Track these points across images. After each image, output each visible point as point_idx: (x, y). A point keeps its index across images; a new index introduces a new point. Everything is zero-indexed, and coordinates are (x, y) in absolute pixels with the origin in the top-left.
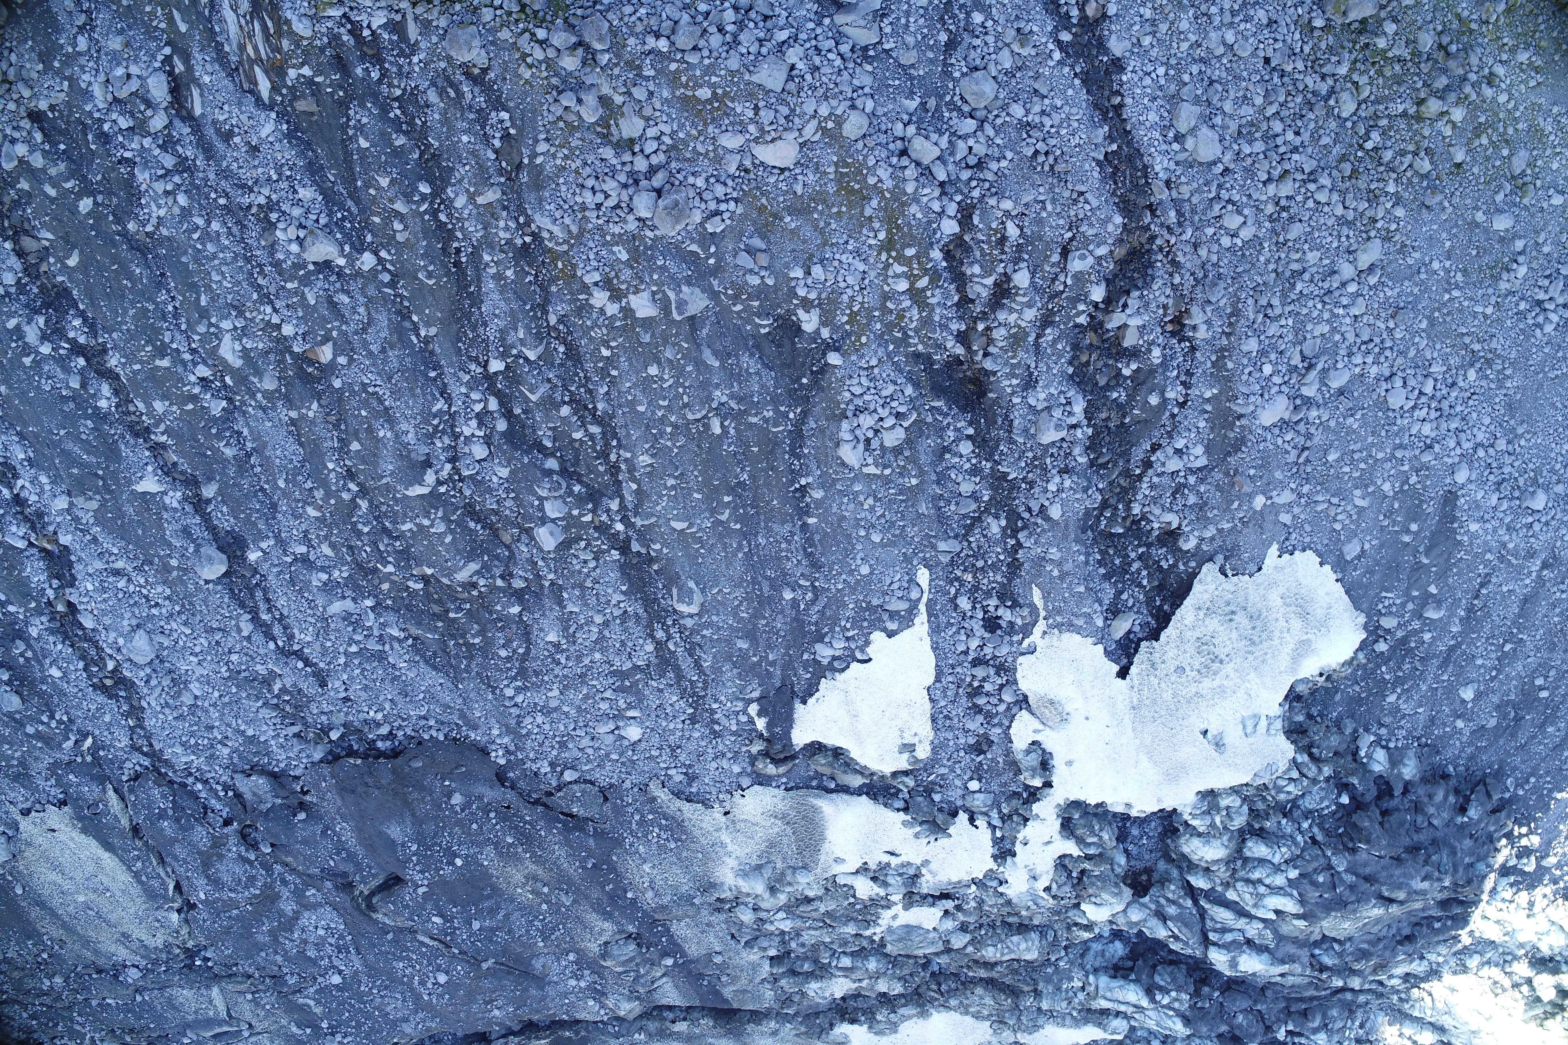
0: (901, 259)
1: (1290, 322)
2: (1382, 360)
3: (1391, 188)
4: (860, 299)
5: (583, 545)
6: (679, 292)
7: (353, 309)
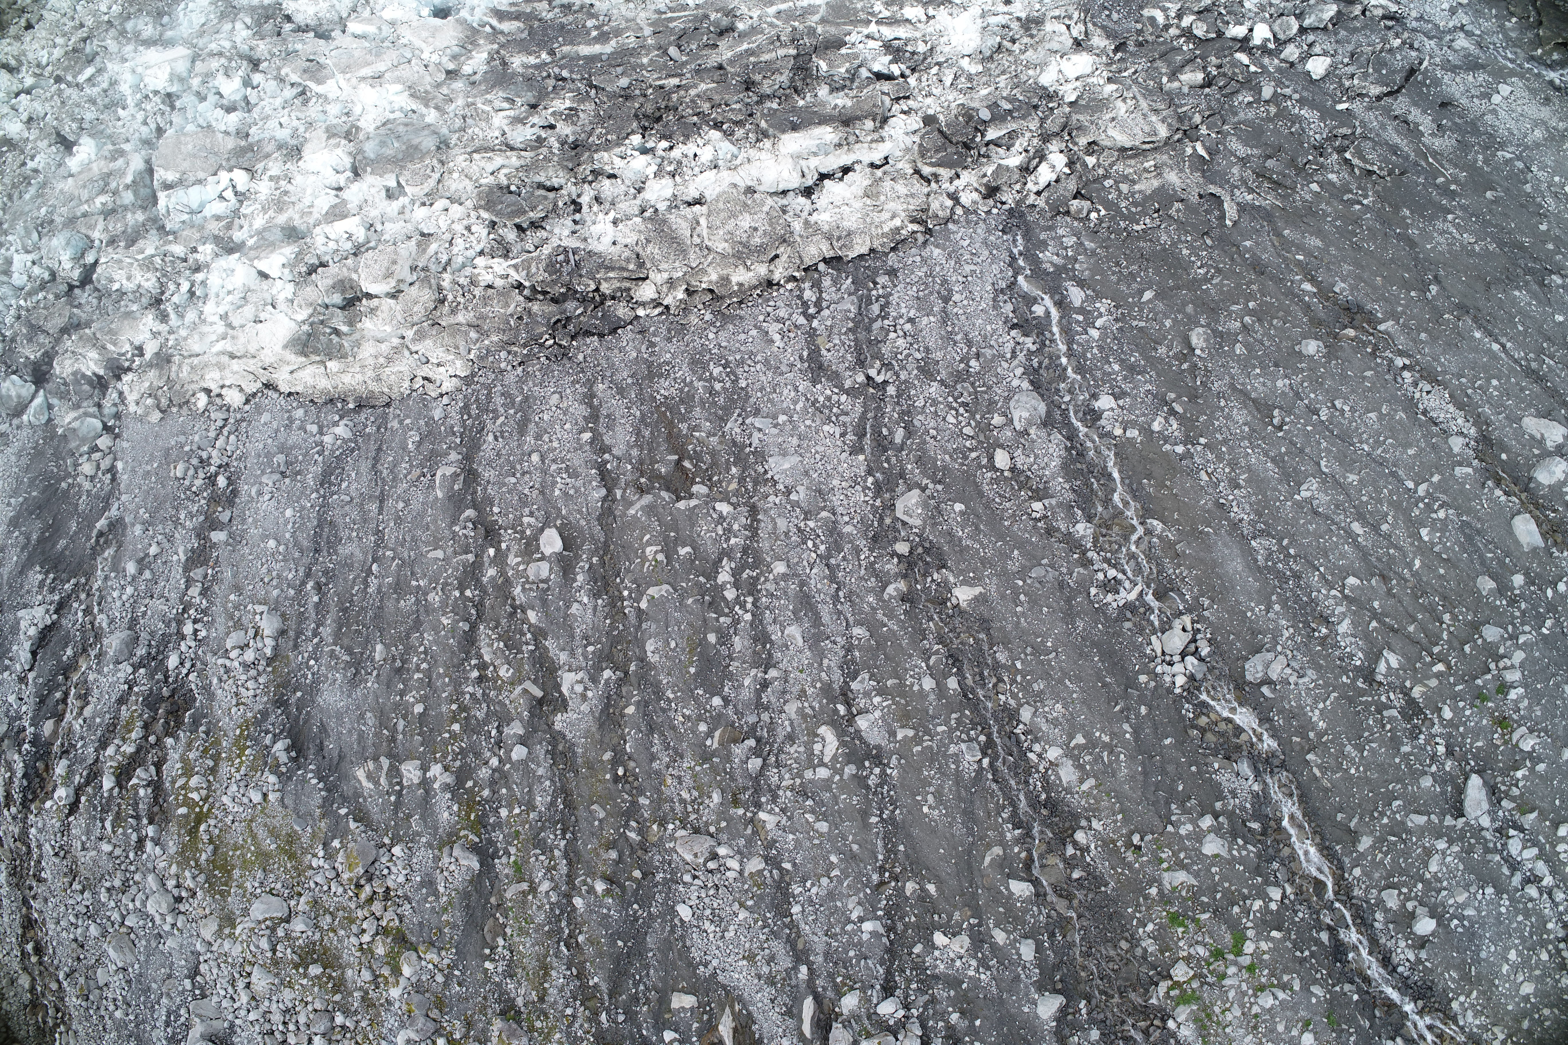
0: (192, 805)
4: (233, 770)
5: (528, 532)
6: (377, 783)
7: (680, 783)
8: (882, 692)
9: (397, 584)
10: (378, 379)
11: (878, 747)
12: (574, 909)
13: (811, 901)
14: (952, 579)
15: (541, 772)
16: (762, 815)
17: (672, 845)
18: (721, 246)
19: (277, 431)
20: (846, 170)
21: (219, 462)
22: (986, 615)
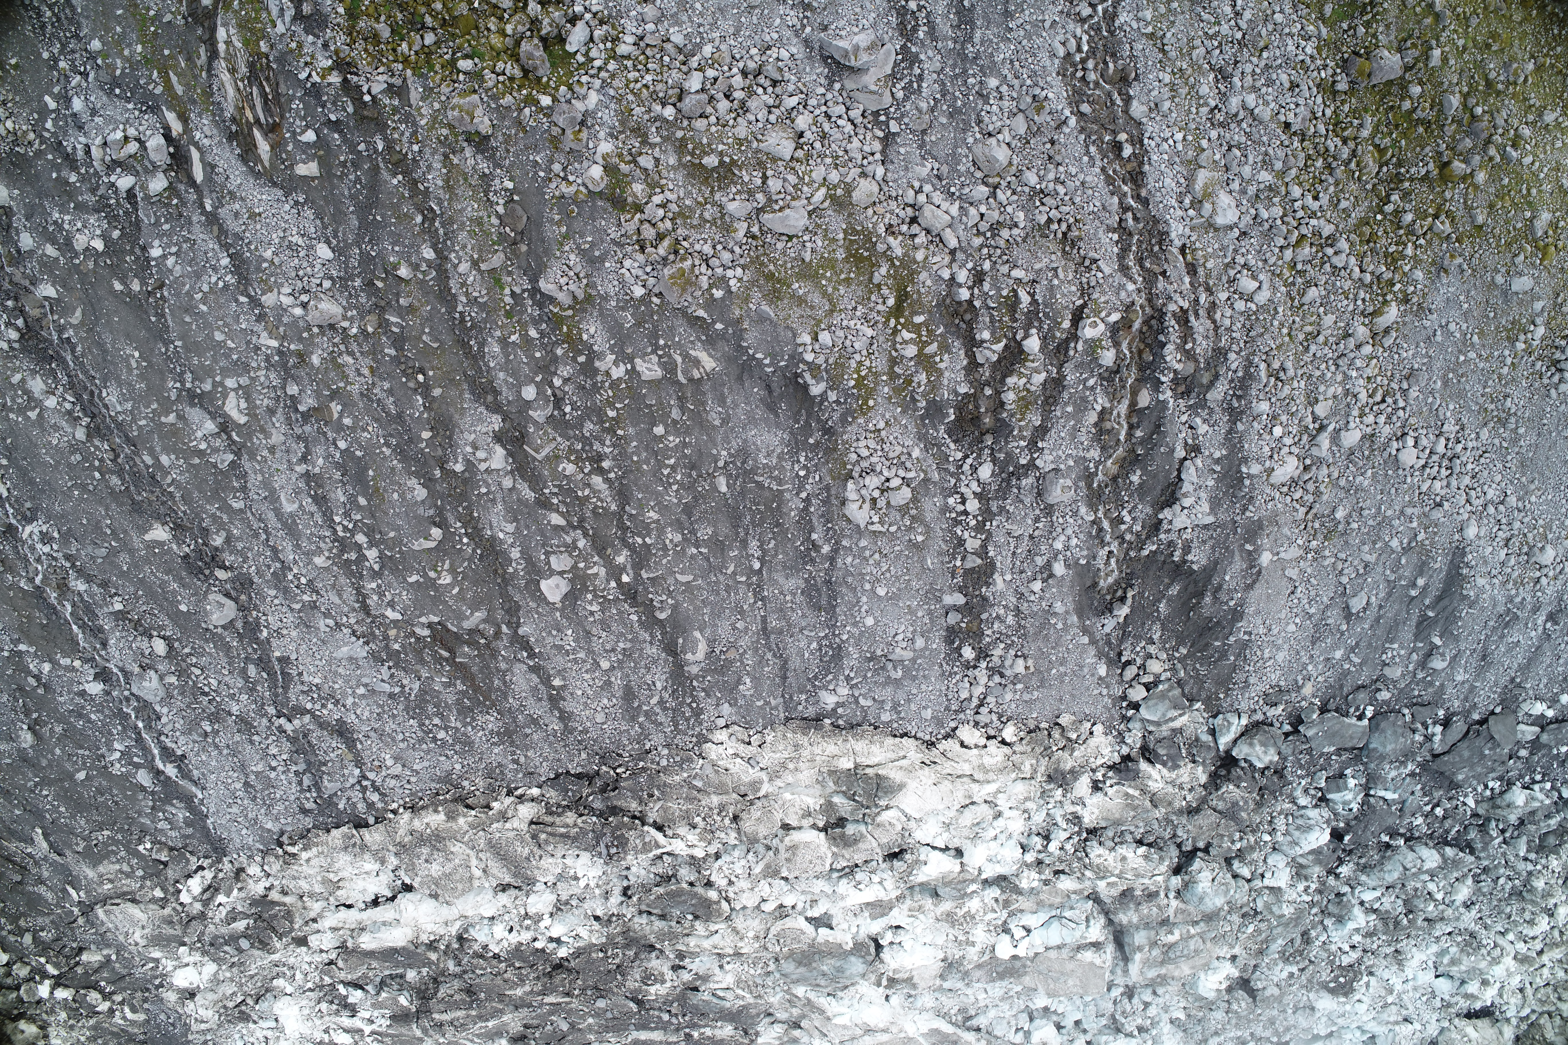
0: (910, 326)
1: (1303, 383)
2: (1394, 419)
3: (1409, 251)
4: (867, 363)
5: (589, 596)
6: (686, 356)
7: (357, 370)
8: (201, 453)
9: (723, 550)
10: (797, 747)
11: (192, 405)
12: (434, 247)
13: (215, 269)
14: (175, 547)
15: (501, 375)
16: (274, 343)
17: (349, 314)
18: (457, 848)
19: (909, 701)
20: (375, 903)
21: (976, 672)
22: (136, 516)
